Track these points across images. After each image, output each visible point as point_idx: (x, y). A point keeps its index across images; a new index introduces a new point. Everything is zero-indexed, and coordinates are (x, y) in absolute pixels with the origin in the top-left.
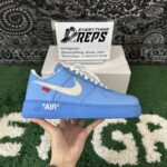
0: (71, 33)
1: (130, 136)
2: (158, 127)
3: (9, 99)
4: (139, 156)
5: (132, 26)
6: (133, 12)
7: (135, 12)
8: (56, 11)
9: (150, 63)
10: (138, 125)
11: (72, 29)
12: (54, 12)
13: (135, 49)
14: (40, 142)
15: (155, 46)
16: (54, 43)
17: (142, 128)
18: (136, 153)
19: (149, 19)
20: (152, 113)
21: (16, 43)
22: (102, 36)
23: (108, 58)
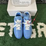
1: (34, 30)
2: (43, 27)
4: (36, 36)
10: (37, 26)
14: (9, 32)
20: (42, 22)
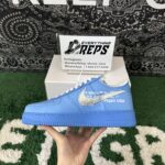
0: (75, 46)
1: (128, 148)
2: (156, 140)
3: (12, 105)
5: (133, 39)
6: (135, 26)
7: (138, 26)
8: (61, 23)
9: (151, 75)
10: (137, 137)
12: (59, 24)
13: (136, 60)
14: (40, 150)
15: (156, 59)
16: (58, 53)
17: (140, 140)
19: (150, 33)
21: (21, 51)
22: (104, 49)
23: (109, 69)
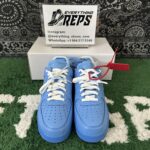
0: (58, 16)
4: (129, 134)
5: (114, 19)
6: (114, 5)
9: (132, 57)
10: (126, 105)
11: (59, 11)
13: (118, 41)
14: (19, 120)
17: (130, 108)
18: (126, 131)
19: (129, 11)
20: (139, 95)
21: (6, 34)
23: (93, 43)
